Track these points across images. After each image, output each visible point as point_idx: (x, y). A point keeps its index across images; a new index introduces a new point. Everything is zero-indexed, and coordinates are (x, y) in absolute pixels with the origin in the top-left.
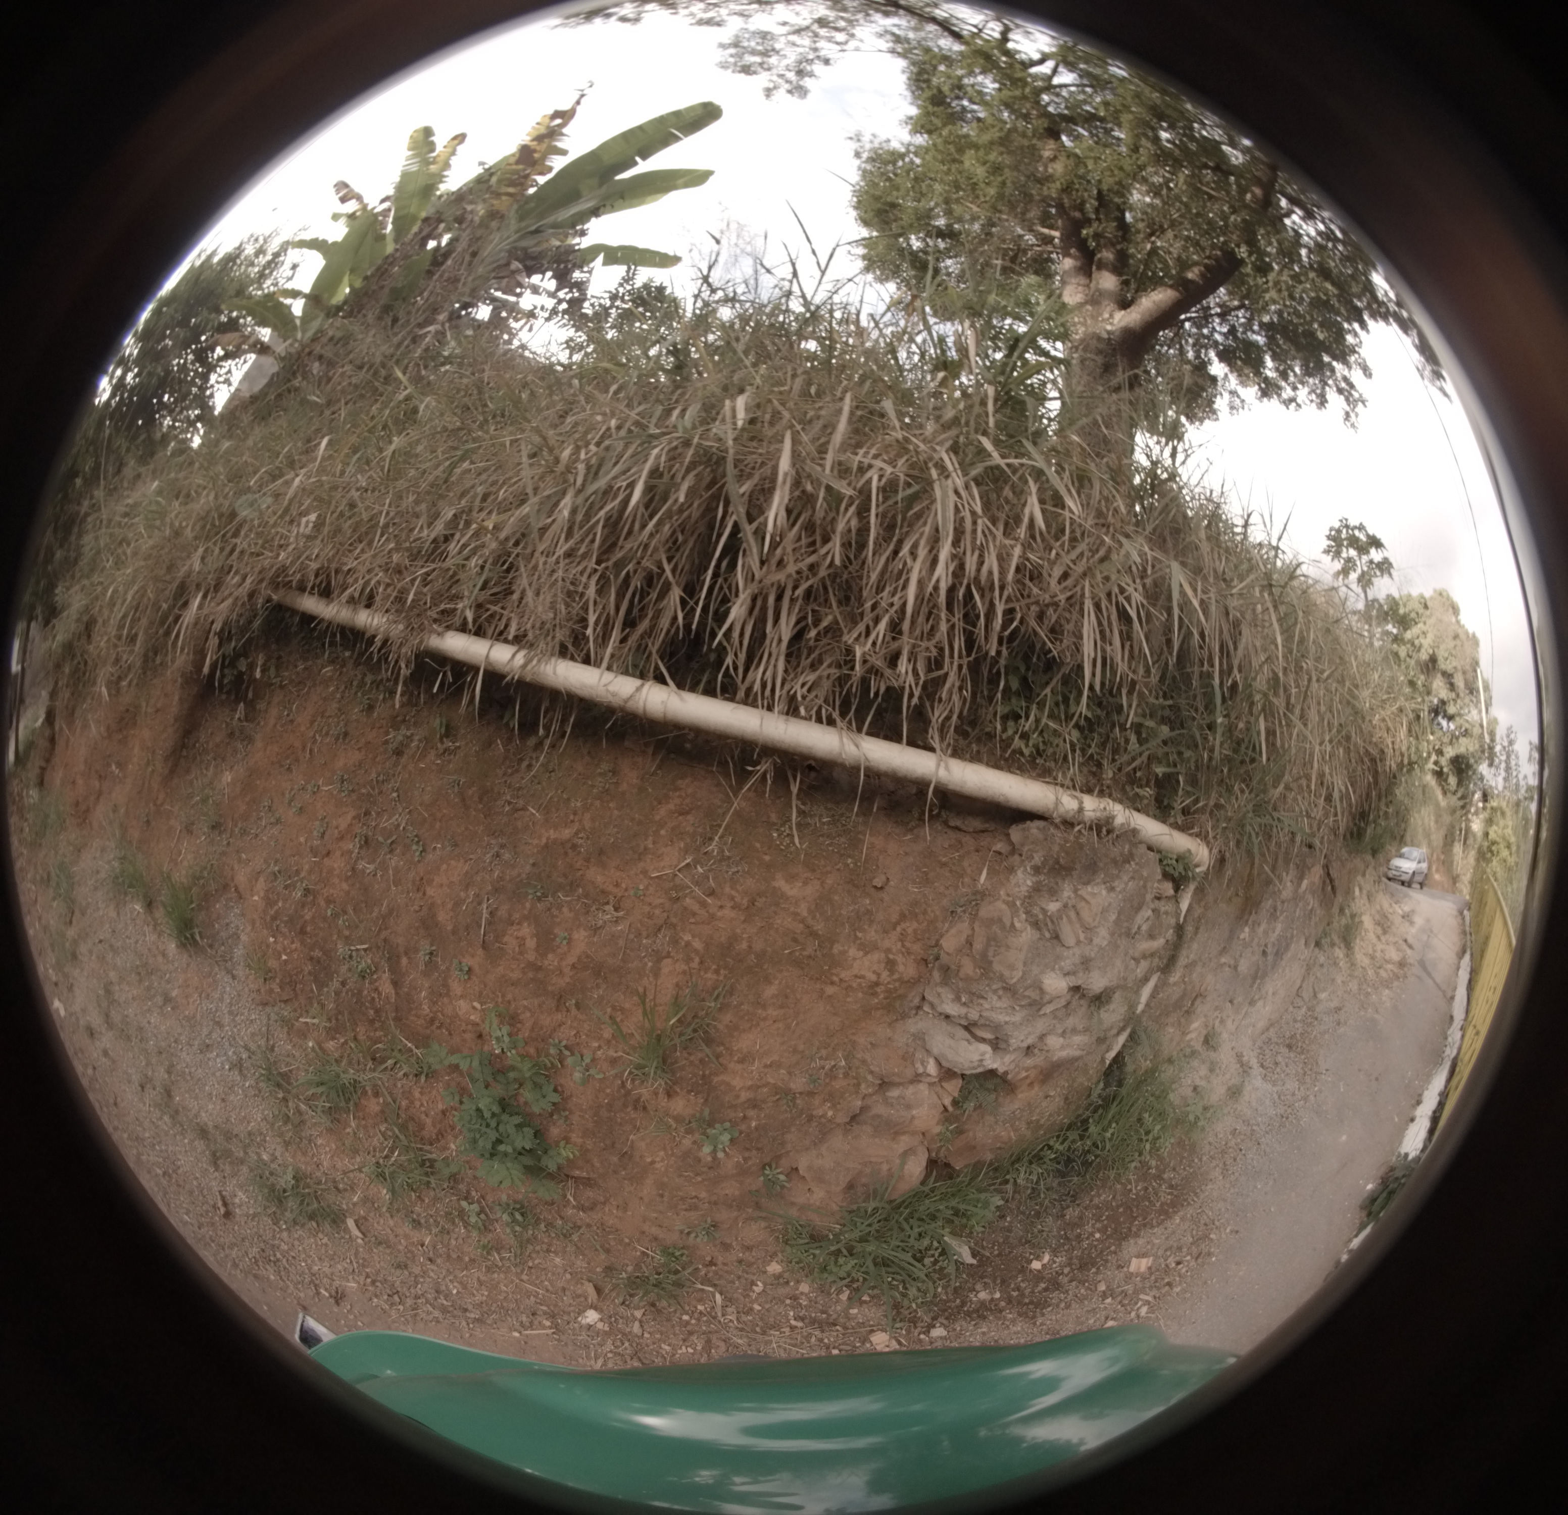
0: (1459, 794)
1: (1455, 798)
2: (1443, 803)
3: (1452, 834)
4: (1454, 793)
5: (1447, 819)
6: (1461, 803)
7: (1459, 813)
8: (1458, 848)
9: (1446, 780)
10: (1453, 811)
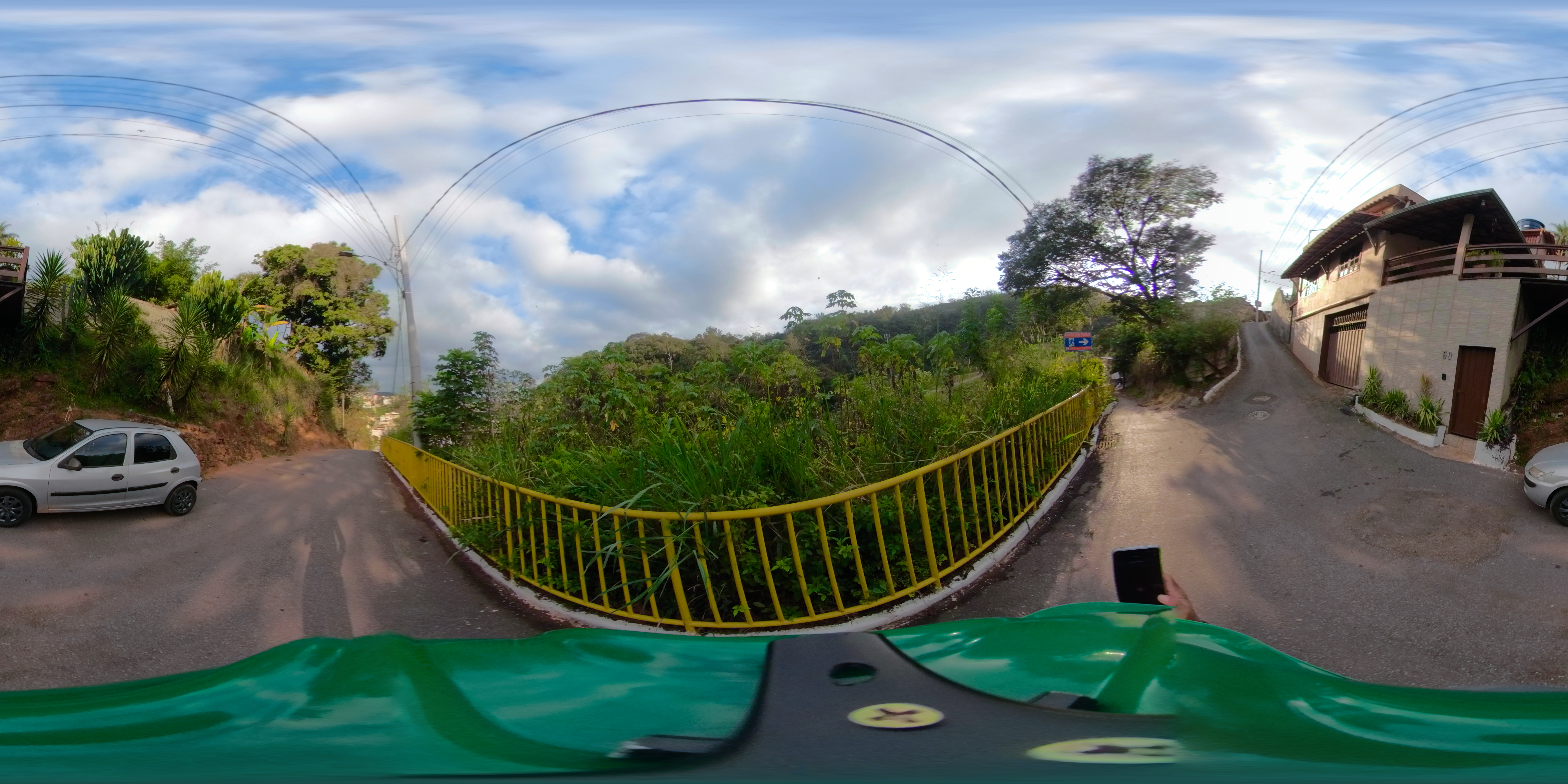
2: (308, 377)
3: (327, 402)
5: (319, 390)
7: (336, 386)
8: (337, 412)
9: (313, 362)
10: (326, 385)
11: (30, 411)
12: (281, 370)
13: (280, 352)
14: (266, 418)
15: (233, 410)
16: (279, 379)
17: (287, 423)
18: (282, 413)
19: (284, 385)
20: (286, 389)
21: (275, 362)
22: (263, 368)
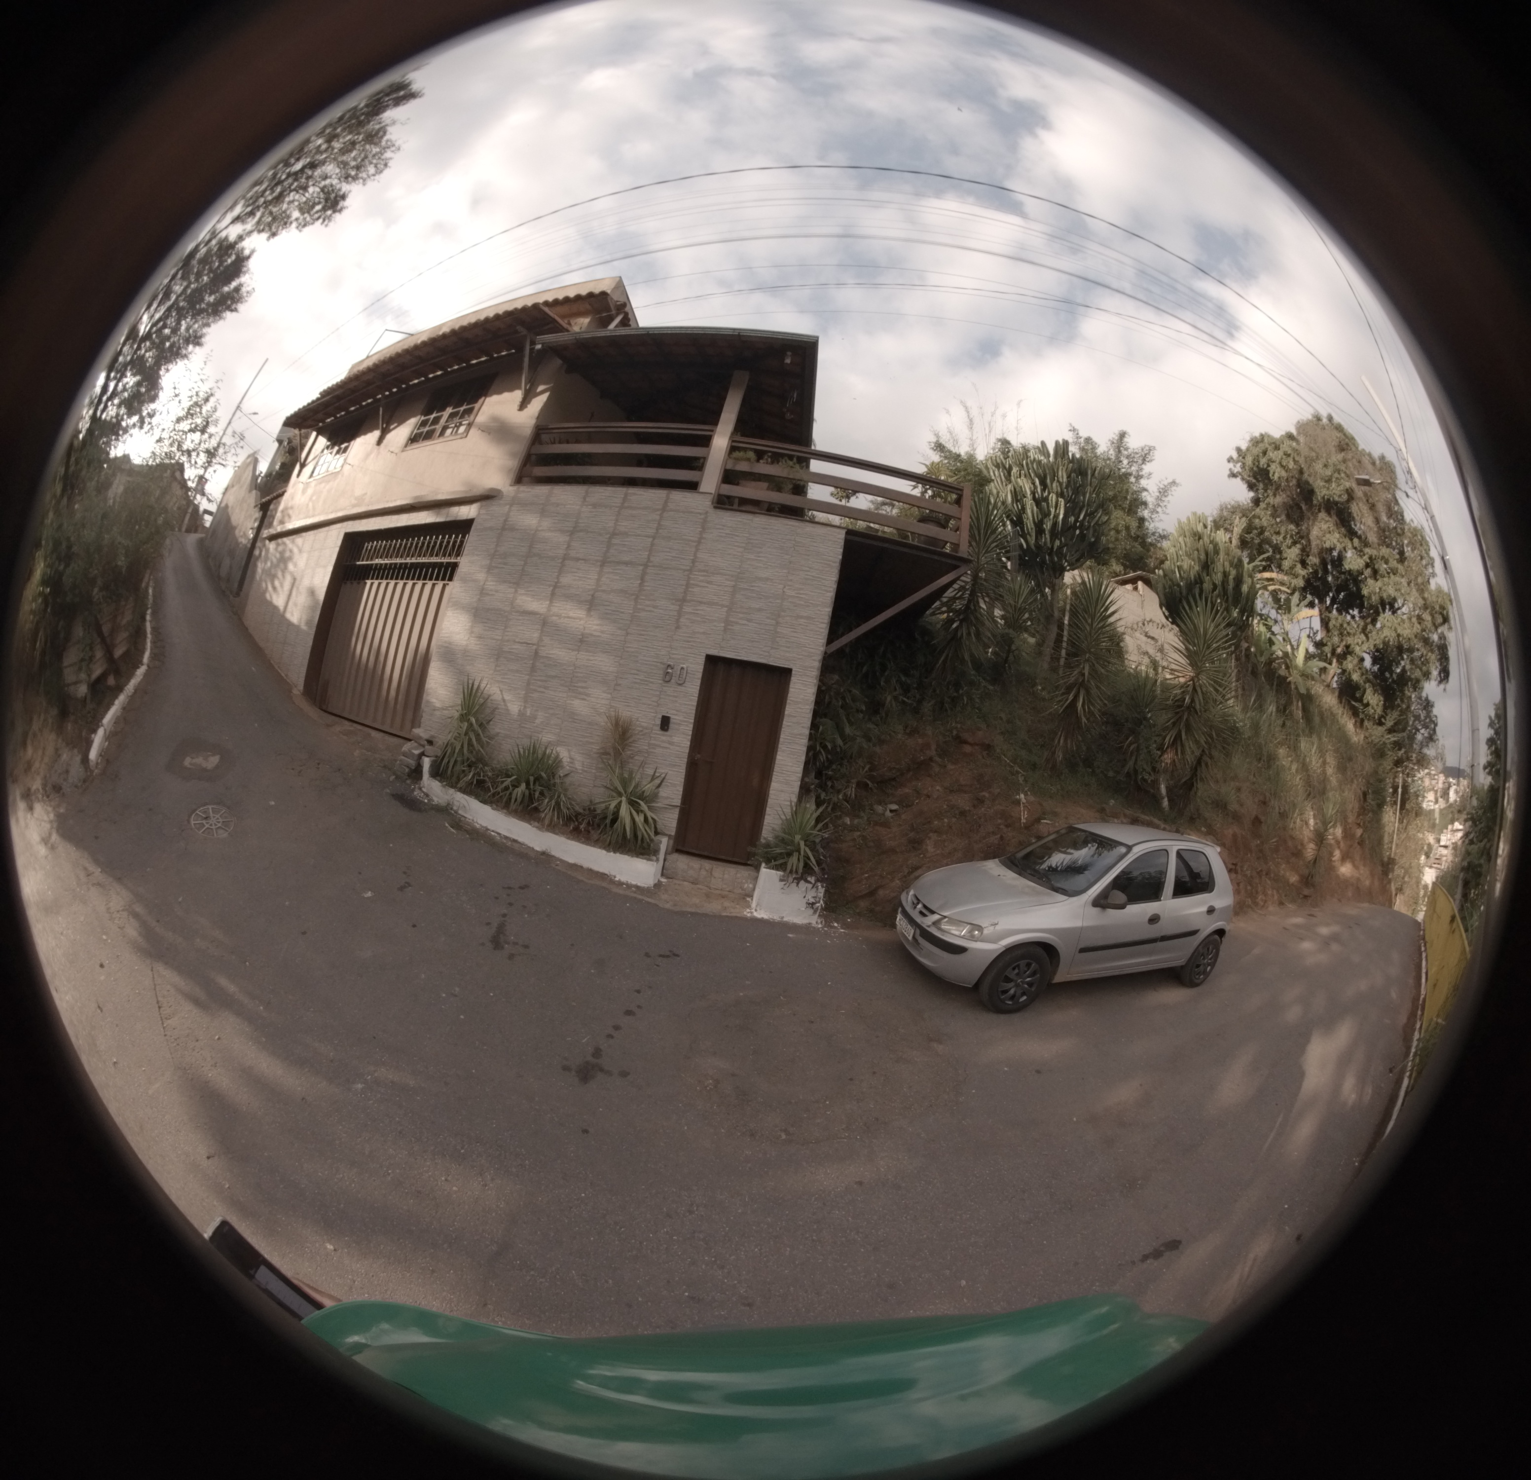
0: (1389, 723)
1: (1381, 730)
2: (1355, 735)
3: (1379, 793)
4: (1380, 724)
5: (1369, 765)
6: (1393, 738)
7: (1392, 756)
8: (1390, 817)
9: (1360, 700)
10: (1379, 753)
11: (963, 801)
12: (1317, 719)
13: (1313, 679)
14: (1292, 825)
15: (1250, 808)
16: (1315, 738)
17: (1320, 838)
18: (1315, 817)
19: (1322, 752)
20: (1324, 763)
21: (1308, 699)
22: (1291, 714)
